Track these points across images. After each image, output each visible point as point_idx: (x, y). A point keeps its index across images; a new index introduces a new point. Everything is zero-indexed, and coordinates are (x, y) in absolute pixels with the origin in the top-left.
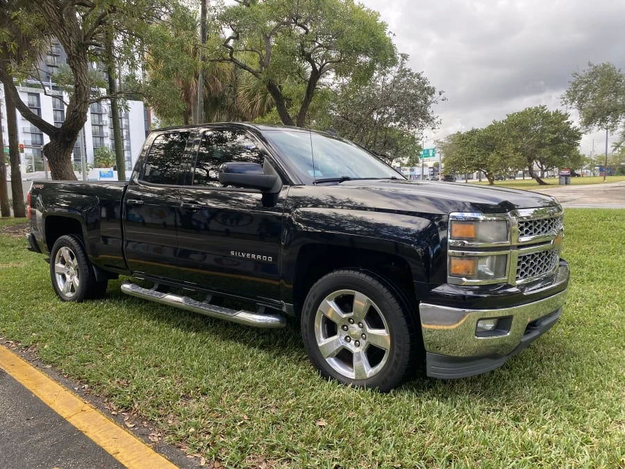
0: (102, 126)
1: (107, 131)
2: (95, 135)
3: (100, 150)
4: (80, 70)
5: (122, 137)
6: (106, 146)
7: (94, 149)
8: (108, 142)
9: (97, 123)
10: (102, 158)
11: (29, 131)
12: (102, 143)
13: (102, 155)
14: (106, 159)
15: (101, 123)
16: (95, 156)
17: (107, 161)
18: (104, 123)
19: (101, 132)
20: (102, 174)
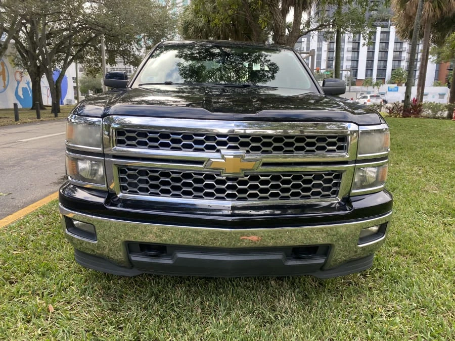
0: (401, 52)
1: (405, 55)
2: (395, 59)
3: (396, 71)
4: (275, 13)
5: (417, 60)
6: (402, 67)
7: (392, 70)
8: (404, 64)
9: (398, 50)
10: (397, 77)
11: (350, 59)
12: (399, 65)
13: (397, 75)
14: (400, 77)
15: (401, 50)
16: (392, 75)
17: (400, 79)
18: (404, 49)
19: (400, 56)
20: (390, 89)
